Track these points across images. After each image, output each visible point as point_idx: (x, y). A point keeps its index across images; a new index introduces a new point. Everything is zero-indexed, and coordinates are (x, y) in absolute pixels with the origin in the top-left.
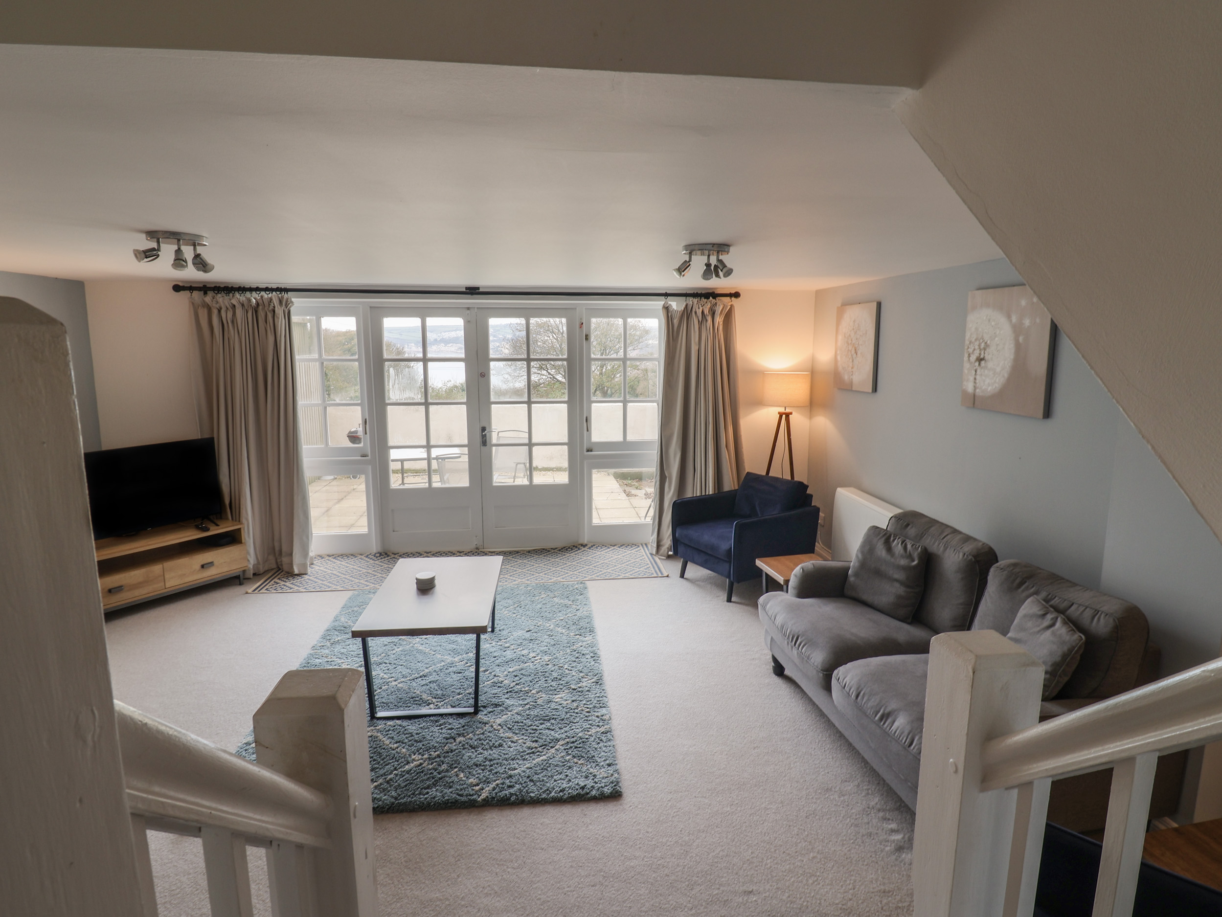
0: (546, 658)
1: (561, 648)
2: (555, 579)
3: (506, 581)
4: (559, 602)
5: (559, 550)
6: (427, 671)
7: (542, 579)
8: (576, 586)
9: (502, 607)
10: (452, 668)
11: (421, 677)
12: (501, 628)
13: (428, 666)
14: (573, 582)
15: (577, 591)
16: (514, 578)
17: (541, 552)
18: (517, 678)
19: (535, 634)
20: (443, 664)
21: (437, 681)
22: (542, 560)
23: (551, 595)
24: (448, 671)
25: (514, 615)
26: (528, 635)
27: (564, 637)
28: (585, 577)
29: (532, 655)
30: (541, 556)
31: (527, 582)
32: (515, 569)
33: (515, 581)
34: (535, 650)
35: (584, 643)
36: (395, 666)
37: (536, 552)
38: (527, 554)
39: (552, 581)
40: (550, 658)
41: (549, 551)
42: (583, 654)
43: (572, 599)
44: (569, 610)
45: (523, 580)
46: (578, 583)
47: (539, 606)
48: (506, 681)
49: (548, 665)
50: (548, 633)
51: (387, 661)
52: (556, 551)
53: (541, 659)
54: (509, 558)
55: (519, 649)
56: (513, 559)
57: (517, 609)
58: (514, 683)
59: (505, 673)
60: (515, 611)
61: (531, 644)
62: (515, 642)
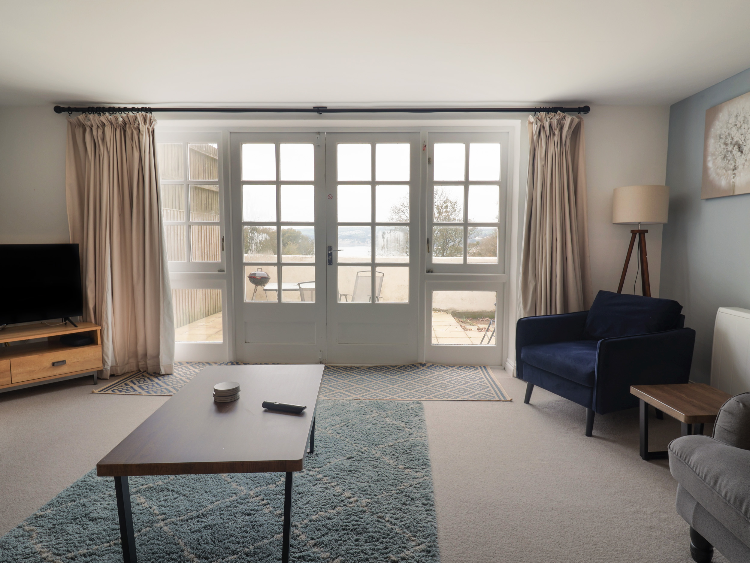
0: (364, 501)
1: (385, 486)
2: (391, 397)
3: (341, 396)
4: (391, 423)
5: (399, 368)
6: (210, 507)
7: (377, 397)
8: (412, 406)
9: (327, 425)
10: (242, 506)
11: (198, 517)
12: (319, 452)
13: (214, 499)
14: (408, 402)
15: (412, 412)
16: (349, 394)
17: (381, 368)
18: (319, 534)
19: (356, 463)
20: (235, 497)
21: (215, 525)
22: (380, 377)
23: (384, 414)
24: (234, 510)
25: (338, 436)
26: (347, 463)
27: (391, 470)
28: (422, 397)
29: (348, 494)
30: (380, 373)
31: (361, 398)
32: (352, 384)
33: (349, 396)
34: (352, 486)
35: (416, 481)
36: (177, 496)
37: (376, 369)
38: (368, 370)
39: (388, 398)
40: (369, 501)
41: (388, 368)
42: (412, 499)
43: (405, 420)
44: (401, 434)
45: (358, 396)
46: (413, 403)
47: (368, 426)
48: (303, 537)
49: (364, 512)
50: (373, 463)
51: (171, 488)
52: (395, 368)
53: (357, 501)
54: (349, 373)
55: (333, 484)
56: (353, 374)
57: (343, 428)
58: (313, 542)
59: (305, 521)
60: (340, 431)
61: (349, 477)
62: (331, 473)
